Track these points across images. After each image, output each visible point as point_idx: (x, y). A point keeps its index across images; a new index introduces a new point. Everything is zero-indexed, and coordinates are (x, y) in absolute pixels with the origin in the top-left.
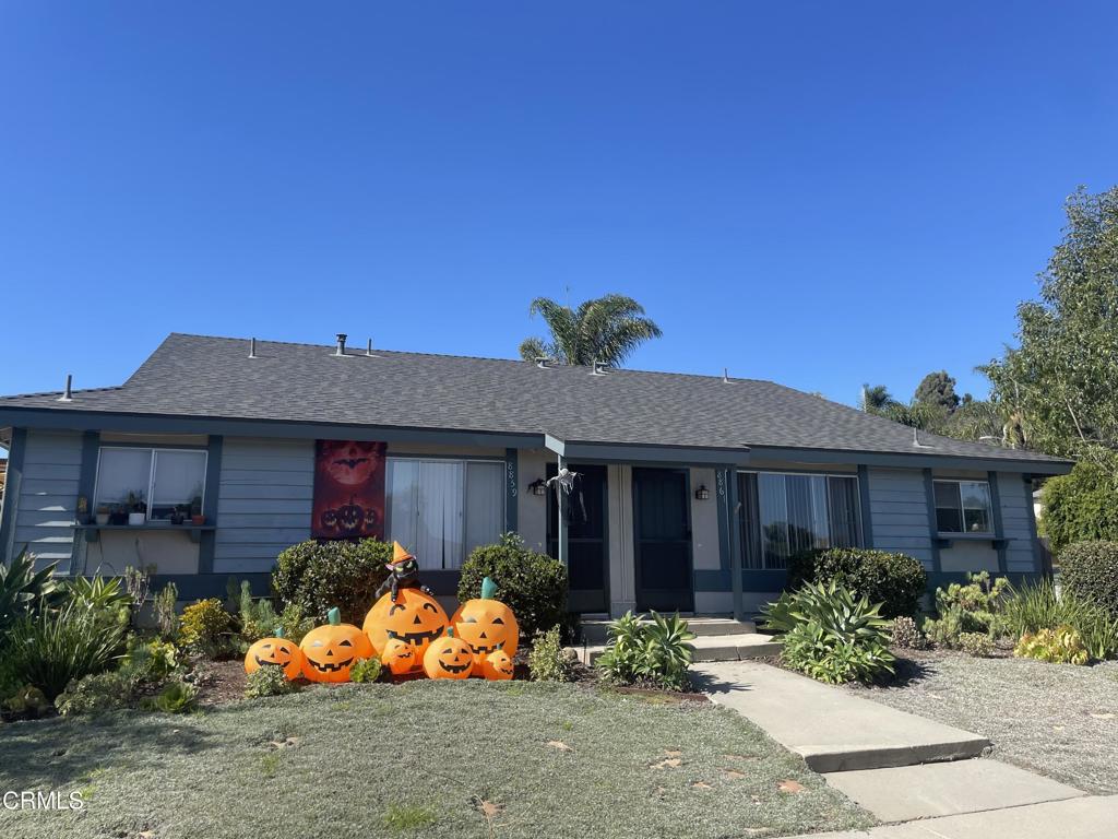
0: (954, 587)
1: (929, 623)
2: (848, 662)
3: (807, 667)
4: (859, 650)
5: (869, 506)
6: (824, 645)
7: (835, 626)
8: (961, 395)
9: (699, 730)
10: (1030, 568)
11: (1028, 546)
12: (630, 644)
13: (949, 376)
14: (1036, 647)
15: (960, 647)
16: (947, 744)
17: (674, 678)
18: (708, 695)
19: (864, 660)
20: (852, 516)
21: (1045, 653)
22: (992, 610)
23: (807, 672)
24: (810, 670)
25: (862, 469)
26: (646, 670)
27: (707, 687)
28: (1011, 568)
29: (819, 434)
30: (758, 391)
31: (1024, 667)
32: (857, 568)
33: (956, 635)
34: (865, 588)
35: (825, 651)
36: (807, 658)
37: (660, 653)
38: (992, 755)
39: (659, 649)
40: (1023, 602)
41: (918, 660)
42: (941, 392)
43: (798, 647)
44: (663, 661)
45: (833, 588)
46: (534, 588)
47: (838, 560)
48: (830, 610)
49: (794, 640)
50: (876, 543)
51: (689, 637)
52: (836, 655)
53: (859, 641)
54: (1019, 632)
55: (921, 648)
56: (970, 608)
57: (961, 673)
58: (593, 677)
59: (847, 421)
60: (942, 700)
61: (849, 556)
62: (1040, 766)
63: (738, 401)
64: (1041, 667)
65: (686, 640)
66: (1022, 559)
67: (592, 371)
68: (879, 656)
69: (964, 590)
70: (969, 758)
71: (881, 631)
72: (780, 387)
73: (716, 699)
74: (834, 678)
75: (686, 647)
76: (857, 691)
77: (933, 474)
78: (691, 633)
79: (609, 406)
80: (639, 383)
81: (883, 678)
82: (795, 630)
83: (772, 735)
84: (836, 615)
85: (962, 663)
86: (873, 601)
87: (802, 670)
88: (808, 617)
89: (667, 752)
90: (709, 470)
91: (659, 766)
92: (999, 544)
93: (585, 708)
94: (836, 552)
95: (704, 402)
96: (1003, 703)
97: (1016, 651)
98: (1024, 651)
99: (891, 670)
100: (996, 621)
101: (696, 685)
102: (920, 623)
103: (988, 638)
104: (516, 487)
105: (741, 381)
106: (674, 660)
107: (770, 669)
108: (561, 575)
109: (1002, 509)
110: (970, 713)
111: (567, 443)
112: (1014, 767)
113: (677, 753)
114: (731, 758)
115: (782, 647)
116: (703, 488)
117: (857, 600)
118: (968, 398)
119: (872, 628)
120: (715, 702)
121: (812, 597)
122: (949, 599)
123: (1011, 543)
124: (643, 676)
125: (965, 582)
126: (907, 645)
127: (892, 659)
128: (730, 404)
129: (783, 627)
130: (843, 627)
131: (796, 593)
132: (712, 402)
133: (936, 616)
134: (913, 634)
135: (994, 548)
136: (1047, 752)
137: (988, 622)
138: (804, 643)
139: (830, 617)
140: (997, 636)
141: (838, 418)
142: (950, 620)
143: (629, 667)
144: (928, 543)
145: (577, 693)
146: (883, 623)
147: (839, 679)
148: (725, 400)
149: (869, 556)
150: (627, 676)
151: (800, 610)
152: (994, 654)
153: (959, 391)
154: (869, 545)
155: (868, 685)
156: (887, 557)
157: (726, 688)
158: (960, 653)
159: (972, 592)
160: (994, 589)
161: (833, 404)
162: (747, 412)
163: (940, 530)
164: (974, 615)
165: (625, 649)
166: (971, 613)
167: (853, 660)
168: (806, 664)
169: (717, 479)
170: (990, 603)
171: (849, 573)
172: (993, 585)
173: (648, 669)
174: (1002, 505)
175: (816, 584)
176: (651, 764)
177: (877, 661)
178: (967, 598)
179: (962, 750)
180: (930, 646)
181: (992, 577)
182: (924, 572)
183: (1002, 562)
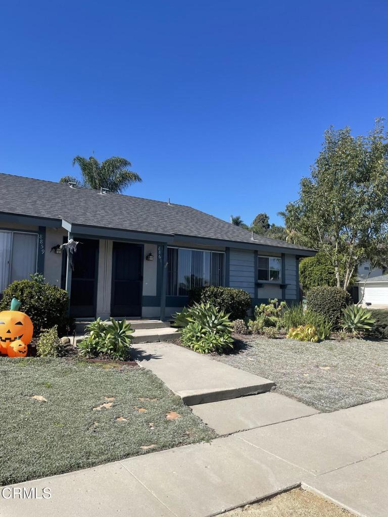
0: (263, 305)
1: (251, 322)
2: (212, 343)
3: (192, 345)
4: (217, 336)
5: (229, 267)
6: (201, 334)
7: (207, 324)
8: (271, 224)
9: (128, 384)
10: (294, 297)
11: (295, 287)
12: (98, 336)
13: (267, 216)
14: (296, 334)
15: (263, 333)
16: (255, 386)
17: (120, 354)
18: (138, 362)
19: (219, 341)
20: (221, 272)
21: (300, 337)
22: (278, 316)
23: (191, 347)
24: (193, 346)
25: (228, 249)
26: (105, 350)
27: (138, 357)
28: (287, 297)
29: (210, 232)
30: (184, 210)
31: (291, 343)
32: (221, 296)
33: (262, 328)
34: (223, 306)
35: (201, 337)
36: (192, 340)
37: (113, 340)
38: (275, 391)
39: (113, 339)
40: (291, 313)
41: (244, 340)
42: (263, 222)
43: (188, 335)
44: (115, 345)
45: (208, 306)
46: (47, 304)
47: (212, 292)
48: (205, 316)
49: (187, 332)
50: (231, 284)
51: (131, 331)
52: (206, 339)
53: (218, 332)
54: (289, 326)
55: (246, 334)
56: (268, 315)
57: (263, 347)
58: (75, 354)
59: (223, 227)
60: (254, 361)
61: (217, 290)
62: (298, 396)
63: (173, 214)
64: (298, 343)
65: (129, 333)
66: (291, 293)
67: (100, 192)
68: (227, 339)
69: (267, 307)
70: (265, 392)
71: (228, 327)
72: (195, 210)
73: (142, 364)
74: (204, 351)
75: (128, 337)
76: (214, 357)
77: (259, 253)
78: (131, 330)
79: (104, 209)
80: (124, 201)
81: (228, 350)
82: (188, 326)
83: (167, 385)
84: (208, 319)
85: (264, 342)
86: (227, 312)
87: (189, 347)
88: (195, 320)
89: (106, 399)
90: (155, 245)
91: (99, 408)
92: (283, 287)
93: (64, 373)
94: (212, 288)
95: (157, 213)
96: (281, 361)
97: (287, 336)
98: (291, 336)
99: (232, 346)
100: (280, 321)
101: (132, 356)
102: (246, 322)
103: (276, 329)
104: (44, 248)
105: (176, 205)
106: (121, 344)
107: (173, 346)
108: (64, 297)
109: (286, 271)
110: (266, 368)
111: (73, 225)
112: (285, 397)
113: (112, 399)
114: (142, 399)
115: (181, 335)
116: (150, 255)
117: (219, 312)
118: (274, 225)
119: (225, 326)
120: (141, 366)
121: (198, 310)
122: (260, 310)
123: (288, 286)
124: (103, 353)
125: (267, 303)
126: (240, 333)
127: (233, 341)
128: (169, 215)
129: (182, 324)
130: (211, 325)
131: (190, 308)
132: (160, 213)
133: (254, 319)
134: (243, 327)
135: (281, 288)
136: (301, 388)
137: (276, 322)
138: (191, 333)
139: (205, 320)
140: (280, 328)
141: (219, 225)
142: (260, 321)
143: (96, 348)
144: (253, 285)
145: (62, 364)
146: (230, 323)
147: (207, 351)
148: (167, 213)
149: (226, 290)
150: (94, 353)
151: (191, 316)
152: (278, 337)
153: (270, 222)
154: (227, 285)
155: (220, 354)
156: (235, 291)
157: (148, 358)
158: (263, 336)
159: (270, 308)
160: (280, 306)
161: (218, 219)
162: (176, 219)
163: (259, 279)
164: (270, 318)
165: (95, 338)
166: (269, 317)
167: (214, 341)
168: (192, 343)
169: (158, 251)
170: (277, 313)
171: (217, 298)
172: (279, 304)
173: (106, 349)
174: (286, 269)
175: (200, 304)
176: (94, 407)
177: (225, 342)
178: (268, 310)
179: (262, 389)
180: (250, 333)
181: (279, 301)
182: (250, 298)
183: (284, 294)
